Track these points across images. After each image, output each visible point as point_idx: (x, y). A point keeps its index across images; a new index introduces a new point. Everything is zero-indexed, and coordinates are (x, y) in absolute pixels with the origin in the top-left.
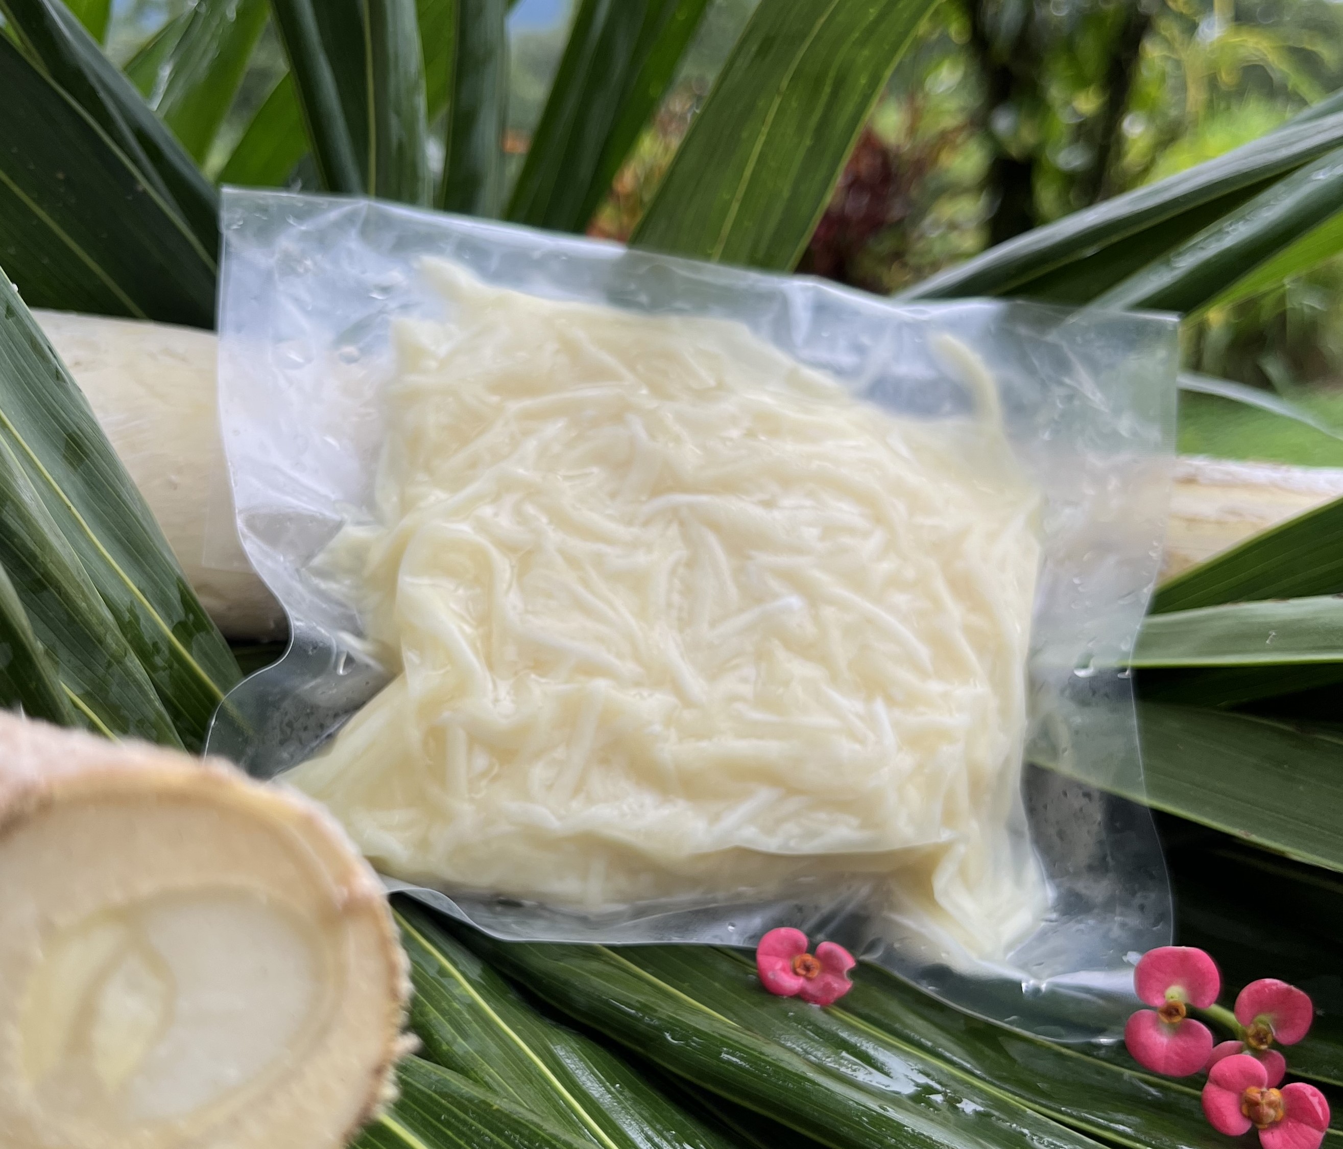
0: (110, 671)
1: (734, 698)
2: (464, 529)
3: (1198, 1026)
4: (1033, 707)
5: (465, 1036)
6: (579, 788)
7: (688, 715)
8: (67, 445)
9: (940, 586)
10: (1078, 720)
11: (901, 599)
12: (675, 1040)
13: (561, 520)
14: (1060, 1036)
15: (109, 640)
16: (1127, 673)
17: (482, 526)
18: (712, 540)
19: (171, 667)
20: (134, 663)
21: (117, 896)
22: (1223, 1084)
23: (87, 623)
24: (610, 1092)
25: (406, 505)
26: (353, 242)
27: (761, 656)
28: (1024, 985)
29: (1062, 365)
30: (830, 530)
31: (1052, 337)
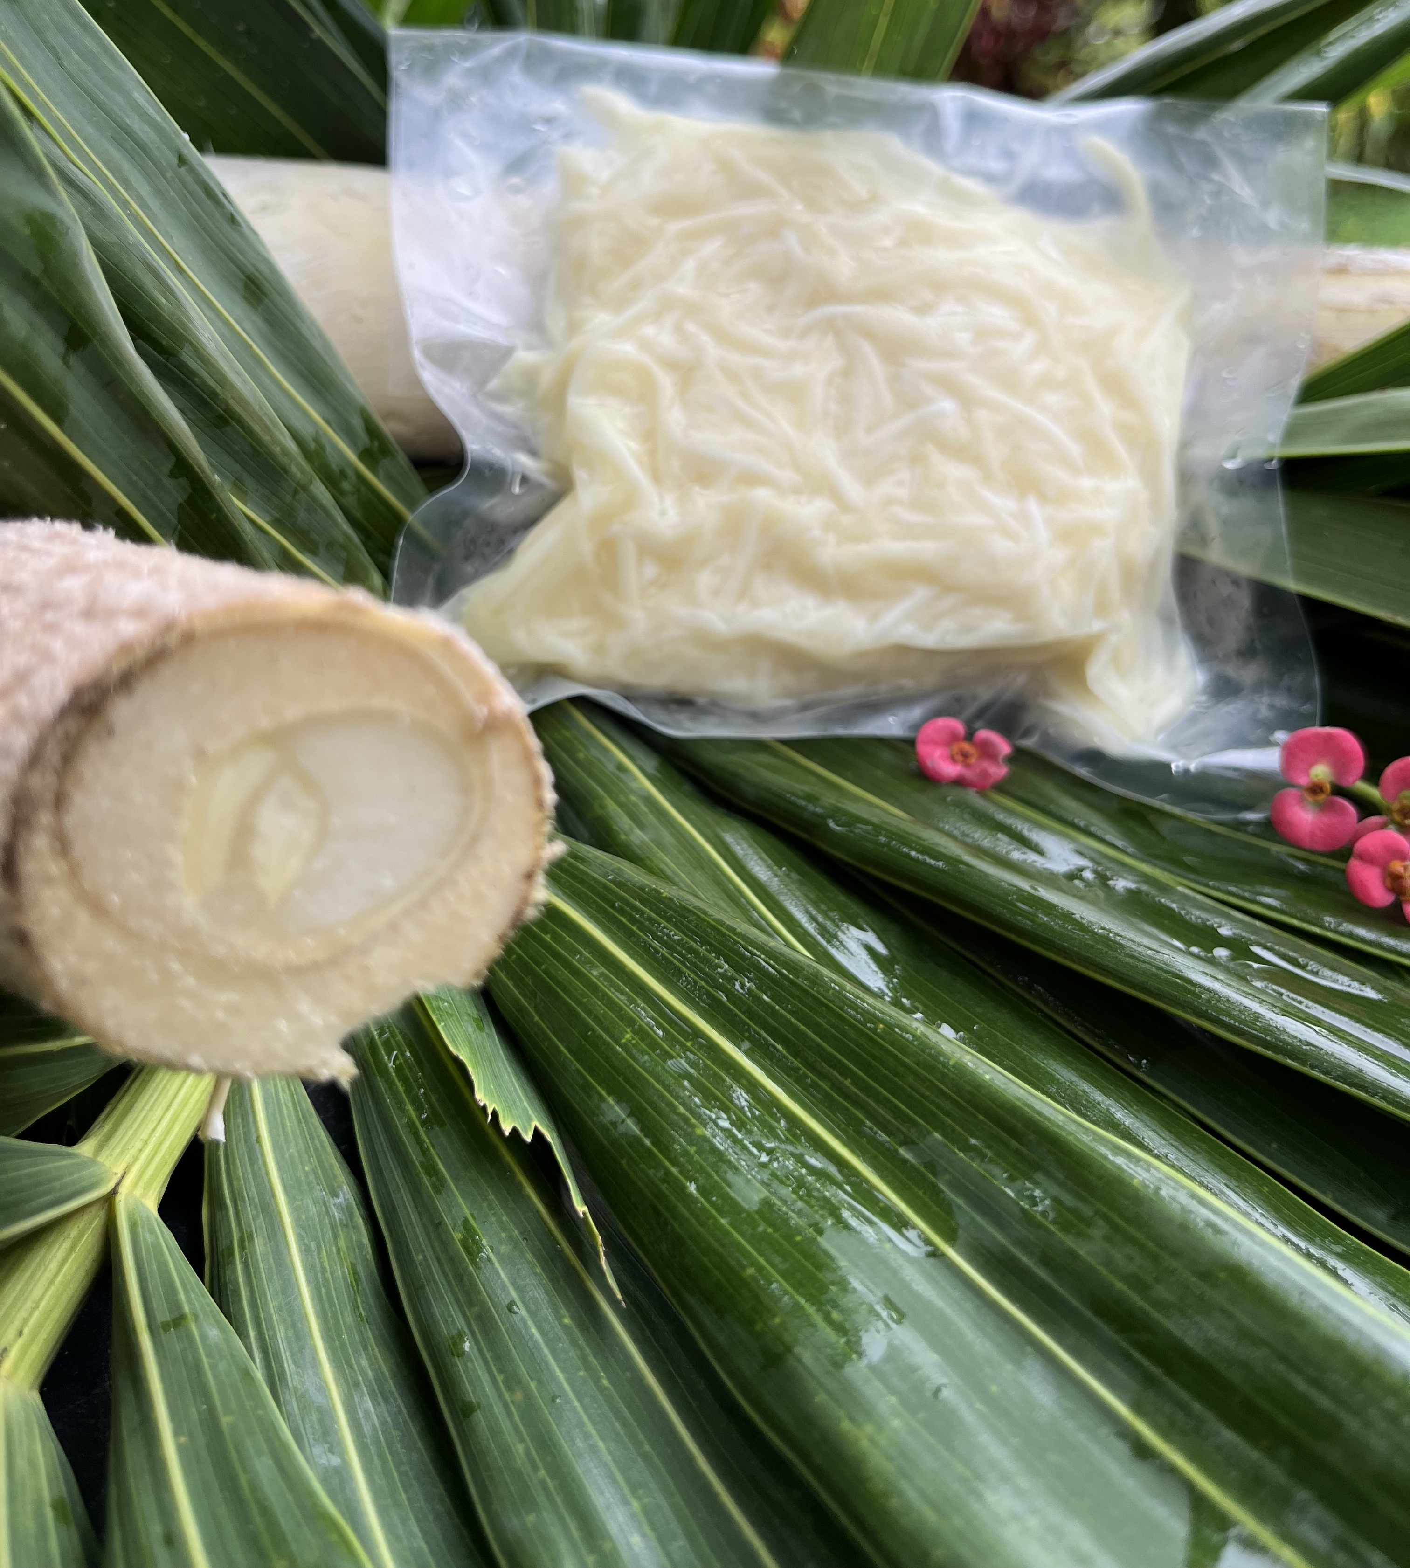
0: (297, 498)
1: (890, 501)
2: (628, 349)
3: (1343, 804)
4: (1183, 498)
5: (641, 826)
6: (744, 593)
7: (846, 520)
8: (246, 287)
9: (1091, 384)
10: (1225, 510)
11: (1053, 399)
12: (839, 826)
13: (723, 337)
14: (1209, 813)
15: (294, 469)
16: (1274, 462)
17: (645, 345)
18: (867, 348)
19: (358, 491)
20: (320, 490)
21: (265, 723)
22: (1368, 859)
23: (271, 454)
24: (776, 876)
25: (573, 328)
26: (516, 76)
27: (916, 459)
28: (1173, 766)
29: (1210, 161)
30: (983, 333)
31: (1201, 133)
